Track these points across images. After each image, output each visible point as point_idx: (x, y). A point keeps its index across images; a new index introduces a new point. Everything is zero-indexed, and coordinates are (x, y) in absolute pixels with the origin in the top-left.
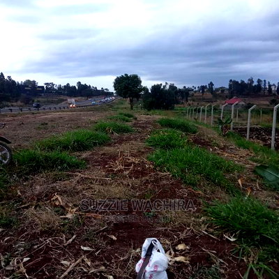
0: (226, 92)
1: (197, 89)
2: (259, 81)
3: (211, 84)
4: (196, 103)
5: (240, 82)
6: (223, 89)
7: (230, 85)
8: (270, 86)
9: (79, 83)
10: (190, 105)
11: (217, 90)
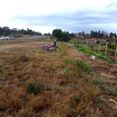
0: (89, 36)
1: (77, 34)
2: (103, 32)
3: (84, 32)
4: (77, 40)
5: (95, 32)
6: (88, 35)
7: (91, 33)
8: (107, 34)
9: (28, 29)
10: (75, 40)
11: (86, 35)
